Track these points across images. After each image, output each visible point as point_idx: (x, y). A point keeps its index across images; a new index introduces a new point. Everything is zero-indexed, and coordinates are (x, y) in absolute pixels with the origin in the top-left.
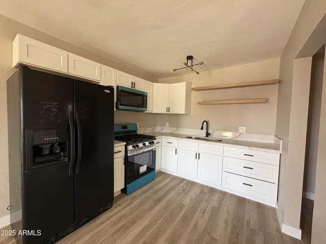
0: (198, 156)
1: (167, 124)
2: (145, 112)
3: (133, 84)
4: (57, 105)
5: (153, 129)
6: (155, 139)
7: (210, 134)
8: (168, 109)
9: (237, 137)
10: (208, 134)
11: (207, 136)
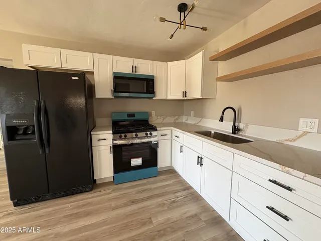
0: (200, 161)
1: (192, 113)
2: (154, 98)
3: (135, 68)
4: (24, 94)
5: (177, 119)
6: (156, 130)
7: (239, 130)
8: (185, 94)
9: (294, 140)
10: (236, 130)
11: (234, 133)
